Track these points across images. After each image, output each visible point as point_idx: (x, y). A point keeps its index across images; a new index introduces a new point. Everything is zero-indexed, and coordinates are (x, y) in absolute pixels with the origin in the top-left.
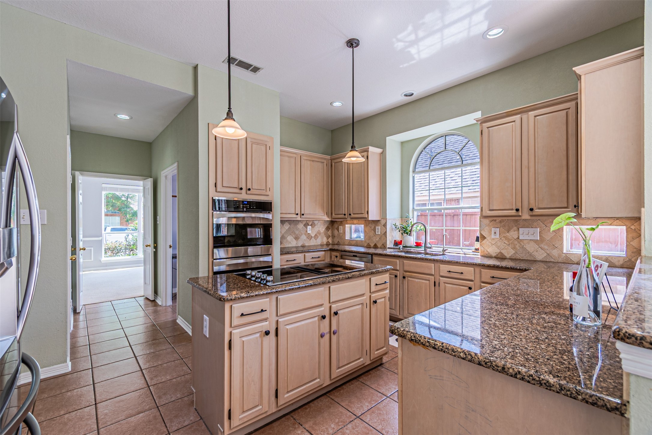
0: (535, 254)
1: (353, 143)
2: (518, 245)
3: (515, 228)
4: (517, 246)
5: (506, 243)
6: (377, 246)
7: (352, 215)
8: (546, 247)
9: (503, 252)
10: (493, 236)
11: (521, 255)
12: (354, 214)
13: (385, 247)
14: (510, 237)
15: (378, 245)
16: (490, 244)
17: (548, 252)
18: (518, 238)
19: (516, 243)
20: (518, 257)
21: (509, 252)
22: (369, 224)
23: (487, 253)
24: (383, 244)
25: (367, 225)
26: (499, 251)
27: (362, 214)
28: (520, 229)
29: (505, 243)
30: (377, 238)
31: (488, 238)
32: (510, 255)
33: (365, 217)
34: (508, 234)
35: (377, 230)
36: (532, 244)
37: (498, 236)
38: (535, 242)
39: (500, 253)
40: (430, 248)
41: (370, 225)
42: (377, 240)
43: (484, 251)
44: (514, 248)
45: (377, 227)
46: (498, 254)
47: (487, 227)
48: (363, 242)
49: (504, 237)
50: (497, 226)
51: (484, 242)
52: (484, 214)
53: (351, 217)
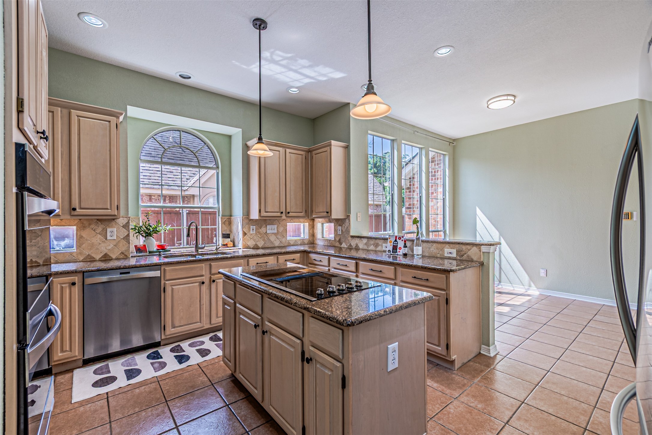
0: (275, 242)
1: (260, 134)
2: (266, 237)
3: (264, 225)
4: (266, 238)
5: (260, 236)
6: (110, 257)
7: (78, 210)
8: (280, 237)
9: (257, 243)
10: (251, 232)
11: (268, 244)
12: (81, 208)
13: (126, 256)
14: (262, 232)
15: (111, 255)
16: (249, 239)
17: (281, 240)
18: (266, 232)
19: (265, 236)
20: (266, 246)
21: (261, 244)
22: (90, 224)
23: (247, 246)
24: (122, 253)
25: (84, 227)
26: (255, 243)
27: (107, 209)
28: (267, 226)
29: (258, 237)
30: (109, 245)
31: (248, 234)
32: (262, 245)
33: (113, 213)
34: (260, 230)
35: (109, 234)
36: (273, 235)
37: (254, 232)
38: (274, 235)
39: (256, 244)
40: (203, 248)
41: (92, 226)
42: (110, 248)
43: (245, 245)
44: (264, 240)
45: (109, 230)
46: (255, 246)
47: (247, 225)
48: (75, 255)
49: (258, 232)
50: (254, 224)
51: (245, 237)
52: (262, 215)
53: (75, 213)
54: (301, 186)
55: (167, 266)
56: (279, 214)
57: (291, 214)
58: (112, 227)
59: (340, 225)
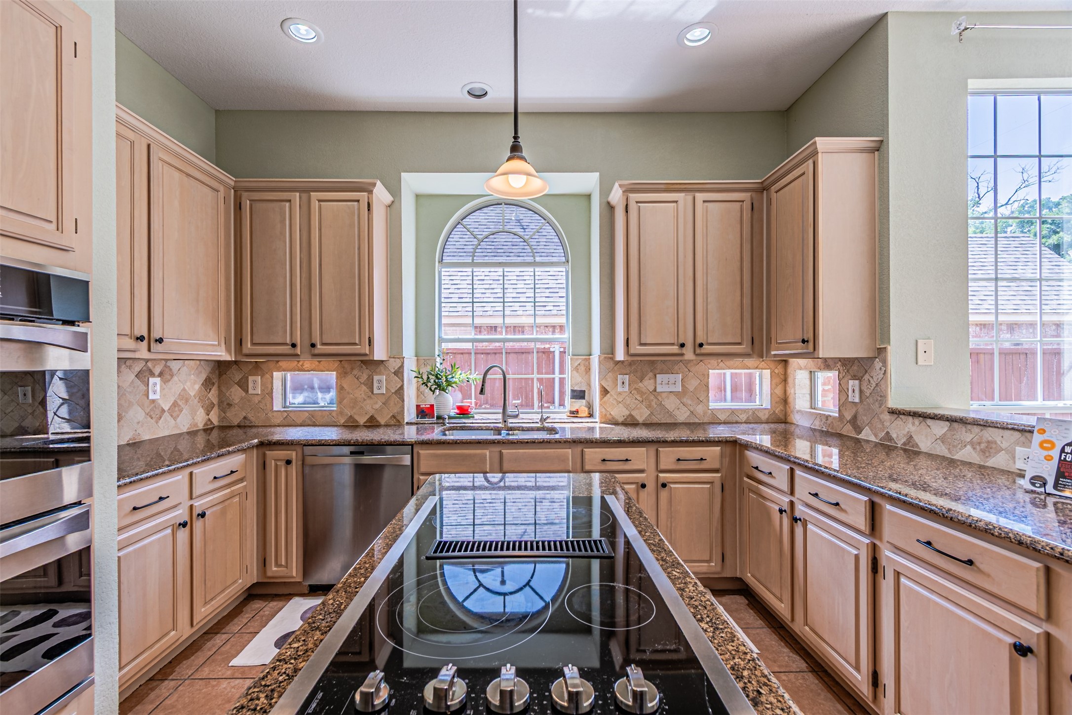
0: (676, 413)
1: (516, 137)
2: (655, 400)
3: (651, 375)
4: (653, 403)
5: (639, 398)
6: (377, 421)
7: (319, 346)
8: (689, 402)
9: (634, 413)
10: (620, 389)
11: (659, 416)
12: (324, 344)
13: (399, 421)
14: (644, 390)
15: (379, 419)
16: (615, 402)
17: (692, 410)
18: (655, 390)
19: (652, 397)
20: (655, 420)
21: (642, 415)
22: (352, 369)
23: (610, 417)
24: (394, 416)
25: (346, 373)
26: (627, 413)
27: (355, 344)
28: (657, 375)
29: (636, 399)
30: (376, 403)
31: (612, 392)
32: (644, 418)
33: (363, 352)
34: (640, 384)
35: (376, 385)
36: (673, 398)
37: (626, 389)
38: (676, 395)
39: (631, 415)
40: (516, 416)
41: (355, 372)
42: (377, 406)
43: (606, 415)
44: (649, 407)
45: (376, 378)
46: (627, 417)
47: (610, 374)
48: (334, 414)
49: (635, 389)
50: (625, 372)
51: (606, 398)
52: (632, 351)
53: (316, 351)
54: (738, 279)
55: (424, 446)
56: (675, 349)
57: (707, 349)
58: (380, 374)
59: (854, 378)
